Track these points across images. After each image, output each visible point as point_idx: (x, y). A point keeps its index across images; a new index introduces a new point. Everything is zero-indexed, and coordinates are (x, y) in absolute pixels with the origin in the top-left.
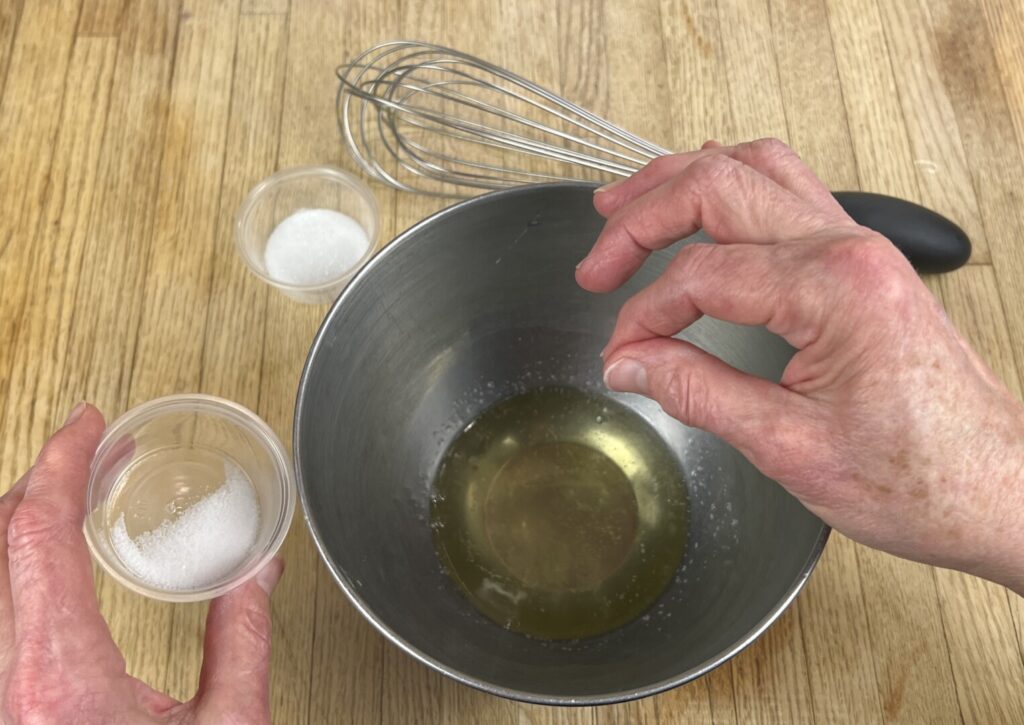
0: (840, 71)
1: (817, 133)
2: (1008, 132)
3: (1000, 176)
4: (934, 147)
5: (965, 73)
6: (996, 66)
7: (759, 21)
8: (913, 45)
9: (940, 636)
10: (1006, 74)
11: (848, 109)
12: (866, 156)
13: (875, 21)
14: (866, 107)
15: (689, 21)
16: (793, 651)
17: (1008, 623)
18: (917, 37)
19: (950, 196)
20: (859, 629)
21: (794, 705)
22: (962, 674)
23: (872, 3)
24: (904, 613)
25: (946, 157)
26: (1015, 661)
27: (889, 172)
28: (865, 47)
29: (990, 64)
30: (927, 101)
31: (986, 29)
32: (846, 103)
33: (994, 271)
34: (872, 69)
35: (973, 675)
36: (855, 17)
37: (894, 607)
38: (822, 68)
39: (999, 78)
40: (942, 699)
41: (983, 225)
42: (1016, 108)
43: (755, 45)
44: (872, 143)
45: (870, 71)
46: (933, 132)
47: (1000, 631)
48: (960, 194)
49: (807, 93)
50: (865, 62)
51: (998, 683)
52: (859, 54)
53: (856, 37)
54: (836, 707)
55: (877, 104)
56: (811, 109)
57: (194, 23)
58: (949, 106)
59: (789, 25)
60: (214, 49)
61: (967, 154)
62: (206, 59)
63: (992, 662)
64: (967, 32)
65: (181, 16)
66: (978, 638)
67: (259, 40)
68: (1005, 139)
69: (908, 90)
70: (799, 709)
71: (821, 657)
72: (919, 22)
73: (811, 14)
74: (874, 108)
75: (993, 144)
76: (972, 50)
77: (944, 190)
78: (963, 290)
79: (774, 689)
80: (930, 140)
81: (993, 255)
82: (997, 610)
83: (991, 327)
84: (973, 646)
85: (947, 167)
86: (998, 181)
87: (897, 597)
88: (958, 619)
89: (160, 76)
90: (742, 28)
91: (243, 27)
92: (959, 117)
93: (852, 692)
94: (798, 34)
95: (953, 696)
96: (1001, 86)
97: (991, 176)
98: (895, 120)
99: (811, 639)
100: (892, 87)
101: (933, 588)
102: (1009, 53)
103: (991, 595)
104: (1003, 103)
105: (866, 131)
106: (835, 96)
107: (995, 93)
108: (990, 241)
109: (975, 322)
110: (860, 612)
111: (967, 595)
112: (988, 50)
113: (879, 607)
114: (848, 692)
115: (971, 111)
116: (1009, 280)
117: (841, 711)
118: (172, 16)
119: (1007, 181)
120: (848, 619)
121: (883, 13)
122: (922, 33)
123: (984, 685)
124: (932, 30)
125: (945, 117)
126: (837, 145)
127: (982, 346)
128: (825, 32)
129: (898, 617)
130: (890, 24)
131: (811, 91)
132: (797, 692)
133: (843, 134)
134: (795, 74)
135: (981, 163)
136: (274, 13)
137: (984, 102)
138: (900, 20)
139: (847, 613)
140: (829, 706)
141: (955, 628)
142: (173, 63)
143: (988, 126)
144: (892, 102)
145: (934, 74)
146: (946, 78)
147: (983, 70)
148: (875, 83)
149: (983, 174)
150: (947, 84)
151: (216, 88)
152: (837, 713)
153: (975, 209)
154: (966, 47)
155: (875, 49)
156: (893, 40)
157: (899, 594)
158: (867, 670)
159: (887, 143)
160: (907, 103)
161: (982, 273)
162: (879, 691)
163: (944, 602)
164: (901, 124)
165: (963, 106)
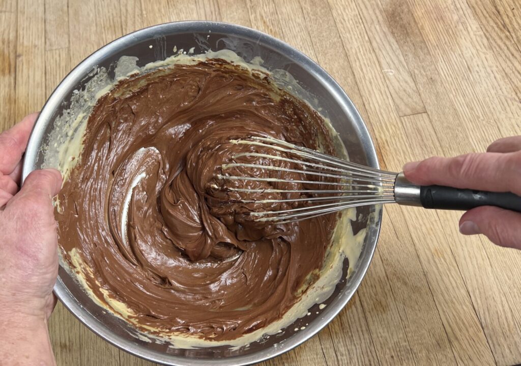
0: (341, 35)
1: (334, 65)
2: (426, 51)
3: (424, 71)
4: (391, 62)
5: (401, 27)
6: (415, 21)
7: (299, 18)
8: (374, 18)
9: (428, 289)
10: (421, 24)
11: (347, 51)
12: (359, 72)
13: (354, 9)
14: (355, 49)
15: (264, 22)
16: (356, 308)
17: (459, 277)
18: (375, 14)
19: (401, 84)
20: (387, 291)
21: (361, 333)
22: (441, 306)
23: (352, 1)
24: (408, 281)
25: (397, 66)
26: (466, 295)
27: (371, 77)
28: (351, 22)
29: (413, 20)
30: (384, 43)
31: (408, 5)
32: (346, 49)
33: (428, 115)
34: (356, 31)
35: (446, 305)
36: (344, 9)
37: (403, 279)
38: (332, 34)
39: (418, 27)
40: (433, 318)
41: (420, 95)
42: (427, 39)
43: (297, 29)
44: (361, 65)
45: (355, 33)
46: (390, 56)
47: (456, 282)
48: (406, 82)
49: (326, 47)
50: (352, 29)
51: (459, 307)
52: (349, 26)
53: (346, 18)
54: (381, 331)
55: (360, 47)
56: (330, 54)
57: (24, 58)
58: (395, 43)
59: (312, 17)
60: (34, 69)
61: (407, 64)
62: (31, 74)
63: (454, 297)
64: (399, 8)
65: (17, 56)
66: (446, 287)
67: (56, 61)
68: (424, 54)
69: (375, 38)
70: (363, 334)
71: (371, 308)
72: (375, 7)
73: (323, 11)
74: (359, 49)
75: (419, 57)
76: (402, 16)
77: (399, 82)
78: (415, 126)
79: (349, 327)
80: (388, 60)
81: (426, 107)
82: (453, 273)
83: (431, 141)
84: (444, 292)
85: (398, 71)
86: (424, 74)
87: (404, 274)
88: (435, 280)
89: (10, 85)
90: (291, 22)
91: (47, 57)
92: (401, 47)
93: (388, 322)
94: (318, 21)
95: (438, 317)
96: (419, 30)
97: (420, 72)
98: (371, 53)
99: (364, 300)
100: (367, 38)
101: (421, 267)
102: (420, 15)
103: (449, 266)
104: (421, 37)
105: (357, 60)
106: (340, 46)
107: (417, 34)
108: (424, 102)
109: (423, 140)
110: (387, 284)
111: (438, 268)
112: (410, 15)
113: (395, 280)
114: (386, 322)
115: (406, 43)
116: (436, 118)
117: (384, 332)
118: (12, 56)
119: (429, 73)
120: (381, 288)
121: (357, 5)
122: (377, 12)
123: (452, 309)
124: (382, 10)
125: (394, 48)
126: (344, 69)
127: (427, 151)
128: (331, 18)
129: (406, 284)
130: (361, 10)
131: (328, 46)
132: (361, 327)
133: (346, 63)
134: (319, 39)
135: (414, 67)
136: (62, 48)
137: (412, 39)
138: (366, 8)
139: (380, 286)
140: (378, 331)
141: (434, 284)
142: (15, 78)
143: (415, 49)
144: (367, 45)
145: (386, 29)
146: (392, 30)
147: (409, 24)
148: (358, 37)
149: (416, 71)
150: (393, 33)
151: (37, 88)
152: (382, 334)
153: (415, 88)
154: (400, 15)
155: (356, 22)
156: (364, 17)
157: (404, 273)
158: (394, 311)
159: (368, 64)
160: (375, 44)
161: (422, 117)
162: (401, 320)
163: (427, 273)
164: (373, 55)
165: (402, 42)
